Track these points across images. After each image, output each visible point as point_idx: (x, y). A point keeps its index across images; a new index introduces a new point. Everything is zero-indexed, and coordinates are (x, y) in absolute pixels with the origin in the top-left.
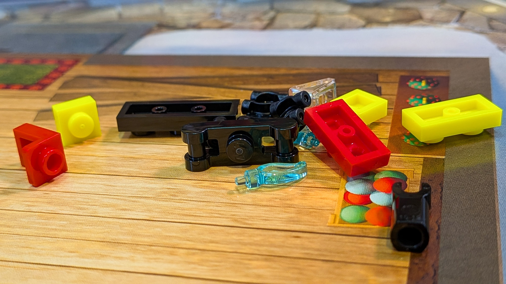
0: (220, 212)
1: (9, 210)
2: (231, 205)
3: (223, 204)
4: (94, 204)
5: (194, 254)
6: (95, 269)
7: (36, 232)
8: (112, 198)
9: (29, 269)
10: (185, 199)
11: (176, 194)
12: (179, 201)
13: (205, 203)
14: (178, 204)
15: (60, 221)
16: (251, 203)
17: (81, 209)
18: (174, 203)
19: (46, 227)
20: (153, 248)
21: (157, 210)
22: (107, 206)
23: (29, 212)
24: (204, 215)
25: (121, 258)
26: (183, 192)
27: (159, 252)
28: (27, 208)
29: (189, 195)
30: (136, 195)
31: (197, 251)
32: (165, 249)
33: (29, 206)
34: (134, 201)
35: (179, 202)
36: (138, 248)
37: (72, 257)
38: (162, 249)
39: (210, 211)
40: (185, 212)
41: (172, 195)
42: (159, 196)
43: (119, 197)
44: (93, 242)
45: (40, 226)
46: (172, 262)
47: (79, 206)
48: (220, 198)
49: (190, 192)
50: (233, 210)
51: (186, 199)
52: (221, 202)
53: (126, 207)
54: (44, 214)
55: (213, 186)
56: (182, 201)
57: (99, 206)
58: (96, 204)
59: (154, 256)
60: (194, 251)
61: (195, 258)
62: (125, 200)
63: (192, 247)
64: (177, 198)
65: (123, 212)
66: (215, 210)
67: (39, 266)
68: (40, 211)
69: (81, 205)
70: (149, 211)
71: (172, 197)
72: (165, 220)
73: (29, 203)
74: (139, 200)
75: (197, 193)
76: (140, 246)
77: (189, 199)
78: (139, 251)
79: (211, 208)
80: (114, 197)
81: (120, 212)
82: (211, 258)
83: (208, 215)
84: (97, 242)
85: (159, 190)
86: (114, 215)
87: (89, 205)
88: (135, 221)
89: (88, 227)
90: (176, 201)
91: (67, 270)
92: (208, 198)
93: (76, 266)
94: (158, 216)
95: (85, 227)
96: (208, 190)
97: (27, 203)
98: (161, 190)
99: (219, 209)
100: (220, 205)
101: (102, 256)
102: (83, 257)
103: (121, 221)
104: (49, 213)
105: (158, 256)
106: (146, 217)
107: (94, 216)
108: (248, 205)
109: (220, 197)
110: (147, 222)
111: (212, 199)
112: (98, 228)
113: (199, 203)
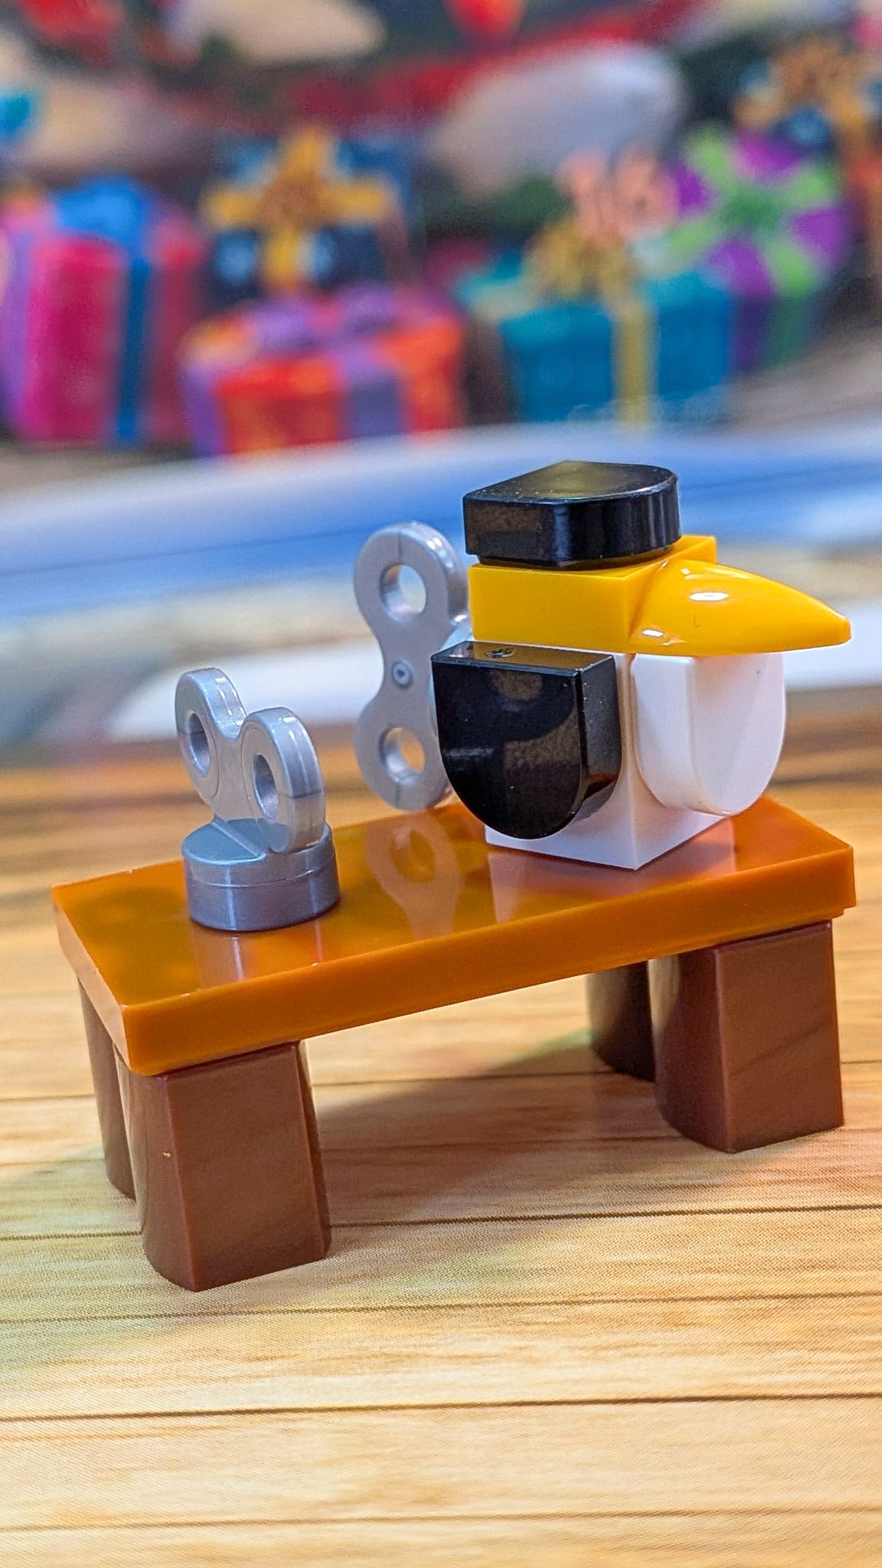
5: (764, 1314)
6: (392, 1408)
7: (72, 1303)
9: (111, 1437)
19: (104, 1283)
20: (586, 1308)
25: (478, 1359)
27: (620, 1322)
31: (773, 1303)
32: (636, 1308)
36: (527, 1315)
37: (271, 1375)
38: (622, 1309)
44: (328, 1315)
46: (691, 1350)
59: (605, 1339)
60: (761, 1304)
61: (782, 1327)
63: (739, 1290)
67: (150, 1421)
68: (51, 1233)
72: (575, 1211)
76: (530, 1308)
78: (536, 1328)
82: (842, 1322)
84: (342, 1314)
91: (277, 1423)
93: (308, 1405)
101: (396, 1360)
102: (316, 1372)
105: (623, 1336)
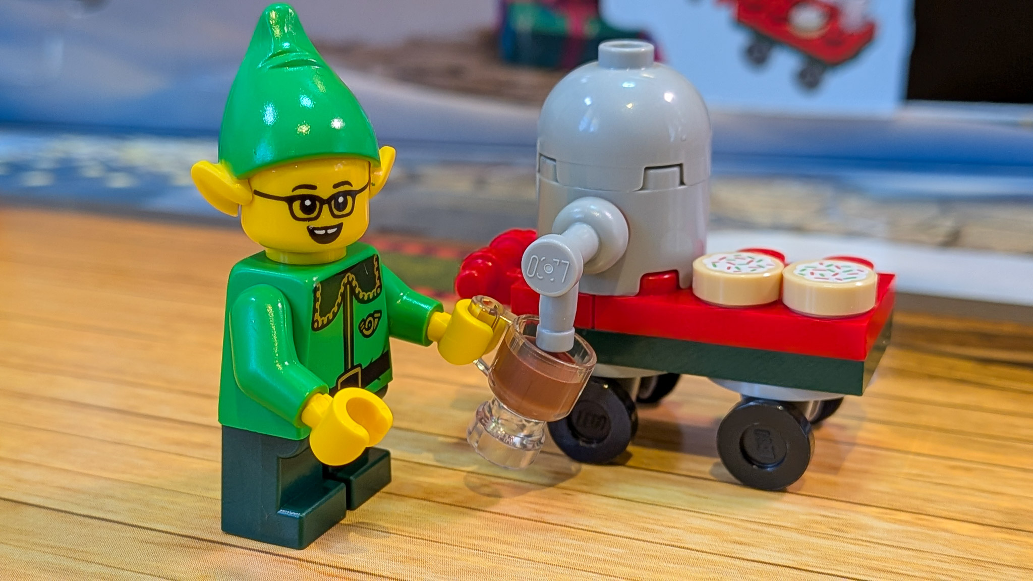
0: (949, 573)
1: (499, 514)
2: (970, 562)
3: (951, 558)
4: (672, 525)
8: (707, 519)
10: (864, 538)
11: (844, 528)
12: (852, 541)
13: (911, 553)
14: (852, 546)
15: (610, 546)
16: (1013, 564)
17: (647, 530)
18: (845, 545)
21: (810, 552)
22: (700, 531)
23: (540, 522)
24: (917, 574)
26: (859, 527)
28: (535, 514)
29: (871, 533)
30: (758, 521)
33: (537, 511)
34: (757, 531)
35: (854, 544)
39: (927, 569)
40: (874, 564)
41: (836, 530)
42: (806, 527)
43: (723, 520)
45: (571, 551)
47: (642, 524)
48: (941, 547)
49: (872, 528)
50: (976, 572)
51: (868, 539)
52: (946, 553)
53: (742, 539)
54: (572, 530)
55: (920, 522)
56: (860, 542)
57: (684, 529)
58: (676, 525)
62: (736, 526)
64: (848, 536)
65: (738, 547)
66: (938, 568)
69: (645, 522)
70: (795, 552)
71: (835, 533)
73: (537, 507)
74: (766, 529)
75: (888, 531)
77: (874, 540)
79: (929, 562)
80: (711, 517)
81: (732, 546)
83: (924, 575)
85: (804, 517)
86: (720, 550)
87: (662, 525)
88: (768, 566)
89: (672, 565)
90: (846, 540)
92: (917, 545)
94: (815, 564)
95: (665, 564)
96: (909, 528)
97: (533, 506)
98: (808, 517)
99: (946, 566)
100: (947, 560)
103: (738, 562)
104: (582, 529)
106: (790, 562)
107: (680, 547)
108: (1008, 566)
109: (943, 545)
110: (796, 572)
111: (926, 546)
112: (693, 569)
113: (899, 551)
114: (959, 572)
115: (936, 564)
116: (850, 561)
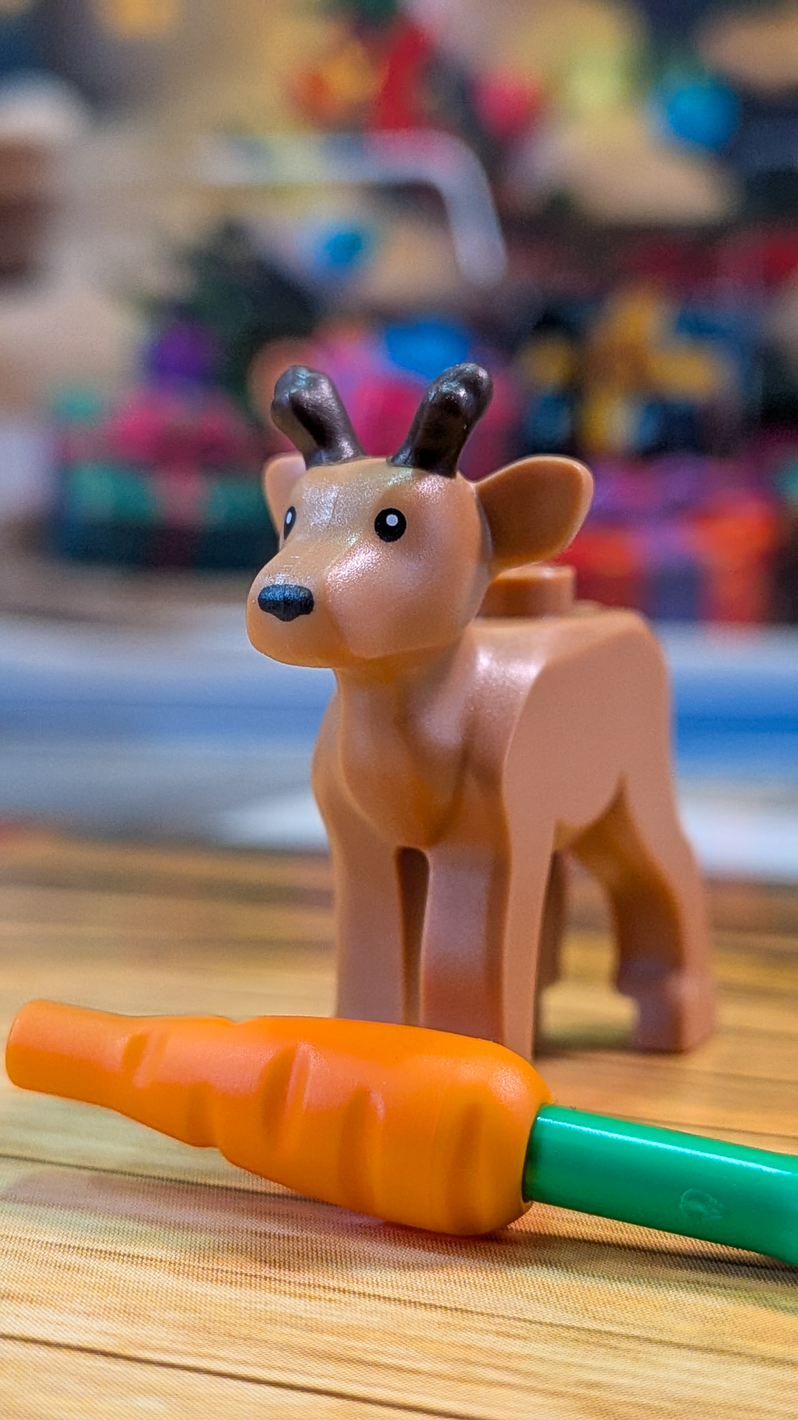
114: (542, 1360)
115: (489, 1341)
116: (264, 1336)
